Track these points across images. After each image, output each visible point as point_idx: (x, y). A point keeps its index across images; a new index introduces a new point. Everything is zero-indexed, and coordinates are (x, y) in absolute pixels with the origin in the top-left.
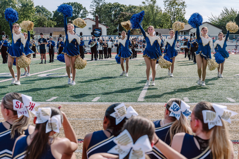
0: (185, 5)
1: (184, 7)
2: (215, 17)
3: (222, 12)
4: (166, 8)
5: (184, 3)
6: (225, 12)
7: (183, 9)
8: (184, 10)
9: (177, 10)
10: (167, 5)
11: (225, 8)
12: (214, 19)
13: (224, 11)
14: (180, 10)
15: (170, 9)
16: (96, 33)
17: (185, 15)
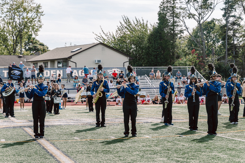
0: (40, 10)
1: (39, 15)
2: (108, 34)
3: (120, 25)
4: (3, 16)
5: (39, 7)
6: (125, 25)
7: (37, 19)
8: (39, 21)
9: (26, 20)
10: (5, 10)
11: (124, 18)
12: (106, 38)
13: (123, 23)
14: (31, 21)
15: (11, 19)
16: (14, 74)
17: (40, 29)
